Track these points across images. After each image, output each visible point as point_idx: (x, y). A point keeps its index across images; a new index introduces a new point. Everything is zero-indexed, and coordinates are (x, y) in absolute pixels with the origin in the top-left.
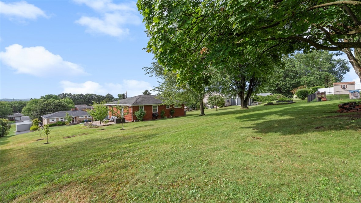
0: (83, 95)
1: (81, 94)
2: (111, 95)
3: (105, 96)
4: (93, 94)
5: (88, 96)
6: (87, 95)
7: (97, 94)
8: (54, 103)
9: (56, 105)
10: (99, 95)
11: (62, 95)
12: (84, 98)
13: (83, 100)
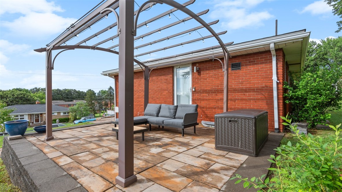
0: (60, 90)
1: (58, 89)
2: (93, 91)
3: (86, 92)
4: (72, 90)
5: (66, 92)
6: (66, 90)
7: (77, 90)
8: (13, 95)
9: (16, 98)
10: (79, 91)
11: (35, 90)
12: (61, 94)
13: (60, 96)
